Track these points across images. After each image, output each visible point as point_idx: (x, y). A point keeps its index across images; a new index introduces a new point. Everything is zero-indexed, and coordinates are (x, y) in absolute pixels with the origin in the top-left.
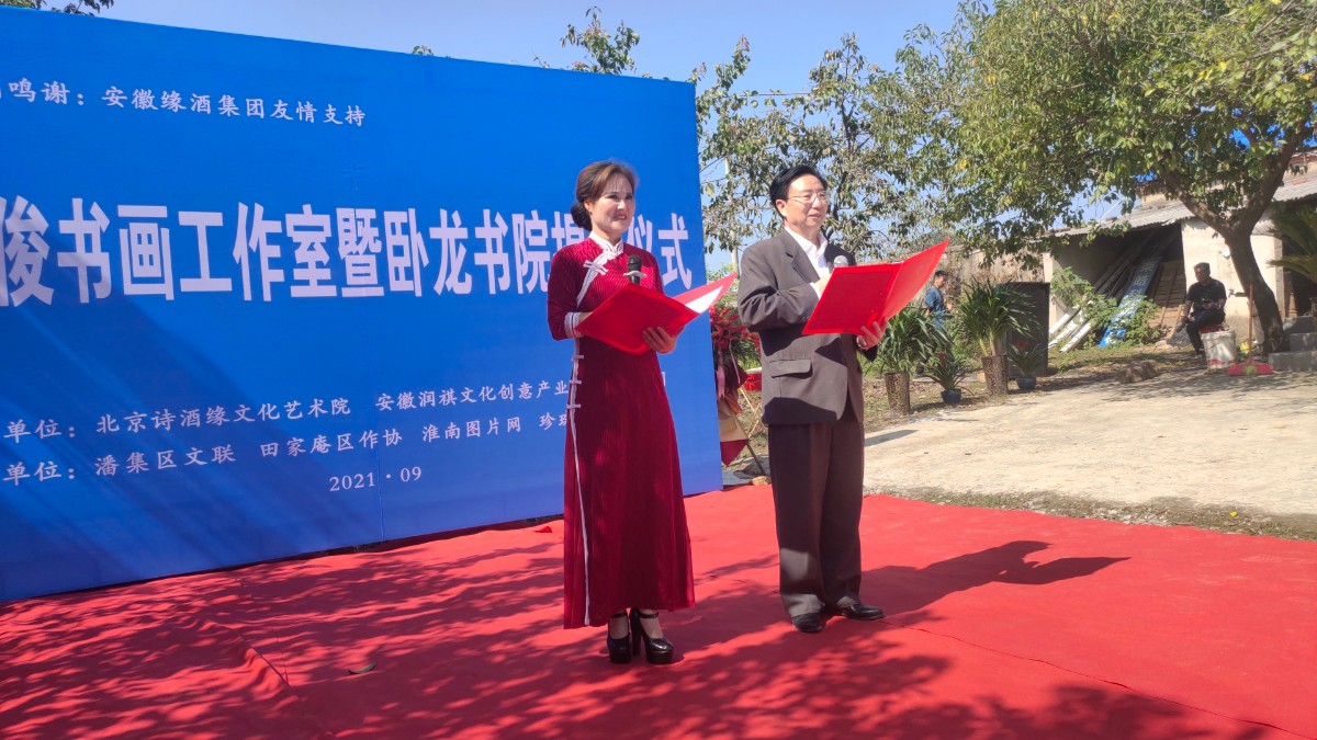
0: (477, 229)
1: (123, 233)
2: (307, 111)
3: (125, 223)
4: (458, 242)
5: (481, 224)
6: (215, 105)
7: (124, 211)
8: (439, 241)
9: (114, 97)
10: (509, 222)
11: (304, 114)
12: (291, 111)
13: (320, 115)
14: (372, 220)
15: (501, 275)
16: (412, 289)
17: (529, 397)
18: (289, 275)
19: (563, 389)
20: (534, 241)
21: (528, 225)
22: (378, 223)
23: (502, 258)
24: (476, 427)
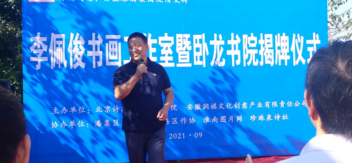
0: (228, 41)
1: (107, 44)
4: (220, 46)
5: (230, 39)
7: (108, 37)
8: (213, 46)
10: (241, 38)
14: (189, 38)
15: (237, 59)
16: (202, 64)
17: (246, 108)
18: (159, 59)
19: (260, 105)
20: (251, 45)
21: (249, 39)
22: (191, 39)
23: (238, 52)
24: (224, 118)
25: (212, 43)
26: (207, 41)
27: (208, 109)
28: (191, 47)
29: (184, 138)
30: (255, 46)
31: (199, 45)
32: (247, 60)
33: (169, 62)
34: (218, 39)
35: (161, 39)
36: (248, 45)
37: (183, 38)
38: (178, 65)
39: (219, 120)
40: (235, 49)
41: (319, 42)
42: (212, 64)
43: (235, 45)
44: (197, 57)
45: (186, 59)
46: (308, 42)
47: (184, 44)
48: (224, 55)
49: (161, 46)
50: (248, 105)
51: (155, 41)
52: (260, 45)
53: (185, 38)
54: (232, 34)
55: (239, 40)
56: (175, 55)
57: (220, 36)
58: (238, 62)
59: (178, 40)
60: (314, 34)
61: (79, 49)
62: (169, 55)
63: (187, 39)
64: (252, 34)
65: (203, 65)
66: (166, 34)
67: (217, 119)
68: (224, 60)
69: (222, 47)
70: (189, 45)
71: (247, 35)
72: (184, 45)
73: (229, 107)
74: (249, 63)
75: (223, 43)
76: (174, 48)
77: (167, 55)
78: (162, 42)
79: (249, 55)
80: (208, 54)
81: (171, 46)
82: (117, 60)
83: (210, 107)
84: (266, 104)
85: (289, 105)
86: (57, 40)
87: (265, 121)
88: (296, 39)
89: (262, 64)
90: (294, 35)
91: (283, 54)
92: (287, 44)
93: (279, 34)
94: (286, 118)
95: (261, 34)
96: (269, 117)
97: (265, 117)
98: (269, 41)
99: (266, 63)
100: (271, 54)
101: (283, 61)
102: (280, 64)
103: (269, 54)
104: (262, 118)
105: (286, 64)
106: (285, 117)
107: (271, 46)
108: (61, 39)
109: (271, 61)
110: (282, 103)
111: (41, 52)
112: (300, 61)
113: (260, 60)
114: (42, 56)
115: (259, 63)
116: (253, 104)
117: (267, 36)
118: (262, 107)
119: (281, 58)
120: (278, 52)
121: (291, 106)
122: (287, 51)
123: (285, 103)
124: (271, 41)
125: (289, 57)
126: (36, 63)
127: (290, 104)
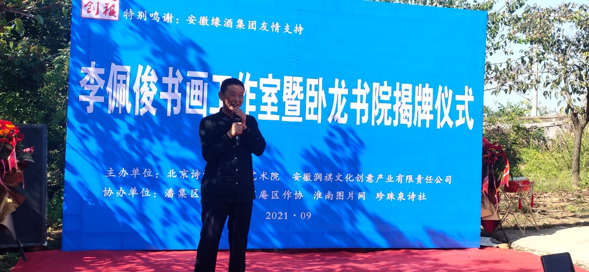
1: (188, 84)
2: (276, 27)
3: (190, 79)
4: (342, 96)
6: (235, 24)
7: (190, 74)
9: (191, 20)
10: (371, 87)
12: (268, 27)
13: (282, 29)
14: (300, 83)
15: (364, 115)
16: (317, 119)
17: (372, 182)
18: (258, 109)
19: (391, 179)
20: (383, 98)
21: (381, 89)
22: (303, 84)
23: (365, 106)
24: (342, 195)
25: (331, 91)
26: (326, 89)
27: (321, 181)
28: (303, 94)
29: (286, 218)
30: (389, 99)
31: (313, 93)
32: (377, 118)
33: (272, 113)
34: (340, 86)
35: (263, 81)
36: (379, 97)
37: (293, 82)
38: (284, 119)
39: (335, 197)
40: (361, 102)
41: (472, 99)
42: (330, 120)
43: (362, 96)
44: (310, 109)
45: (296, 111)
46: (459, 98)
47: (293, 90)
48: (347, 109)
49: (262, 91)
50: (375, 179)
51: (254, 84)
52: (395, 97)
53: (296, 82)
54: (359, 81)
55: (367, 90)
56: (281, 105)
57: (343, 83)
58: (365, 120)
59: (285, 85)
60: (466, 87)
61: (149, 88)
62: (273, 104)
63: (298, 84)
64: (385, 83)
65: (317, 121)
66: (270, 75)
67: (332, 195)
68: (346, 115)
69: (344, 98)
70: (301, 92)
71: (379, 84)
72: (293, 92)
73: (348, 180)
74: (379, 122)
75: (346, 92)
76: (279, 94)
77: (269, 104)
78: (265, 85)
79: (380, 110)
80: (325, 105)
81: (276, 92)
82: (201, 108)
83: (323, 178)
84: (399, 178)
85: (429, 181)
86: (119, 73)
87: (396, 201)
88: (442, 93)
89: (396, 123)
90: (440, 88)
91: (424, 112)
92: (431, 99)
93: (420, 85)
94: (424, 199)
95: (398, 84)
96: (401, 196)
97: (396, 196)
98: (406, 93)
99: (401, 123)
100: (408, 110)
101: (423, 122)
102: (419, 125)
103: (406, 111)
104: (392, 197)
105: (428, 126)
106: (422, 197)
107: (409, 100)
108: (125, 73)
109: (408, 121)
110: (419, 178)
111: (95, 89)
112: (446, 122)
113: (394, 118)
114: (96, 95)
115: (392, 123)
116: (381, 176)
117: (404, 86)
118: (393, 181)
119: (422, 117)
120: (418, 108)
121: (430, 182)
122: (430, 108)
123: (423, 178)
124: (410, 93)
125: (431, 117)
126: (87, 104)
127: (429, 179)
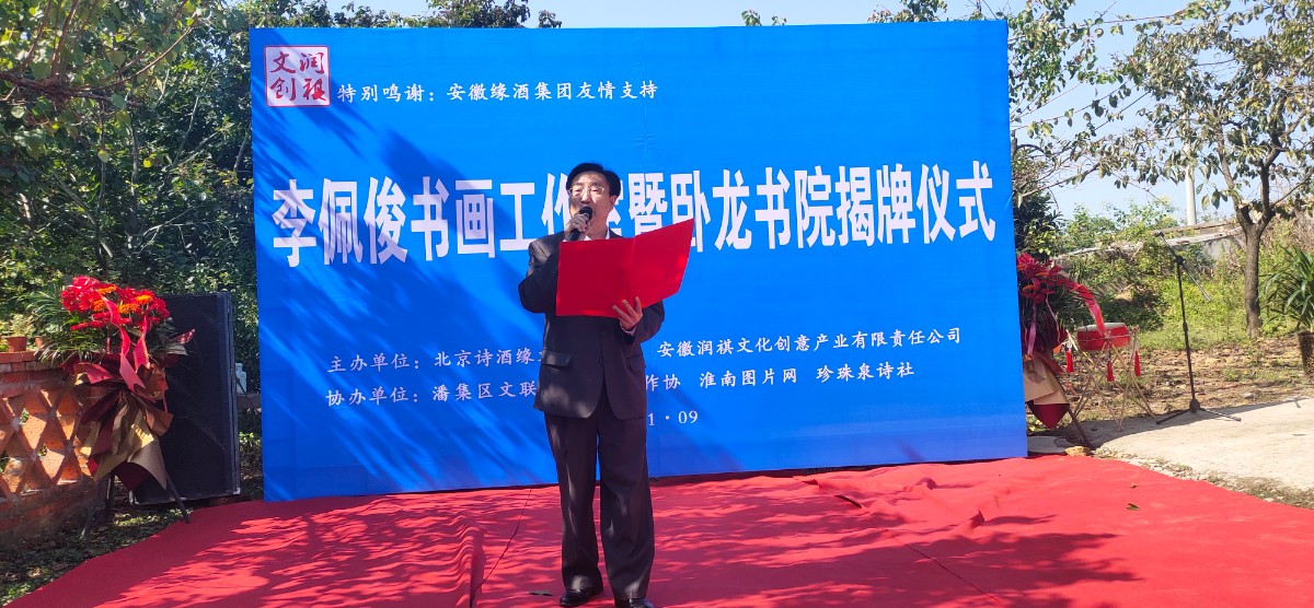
0: (759, 187)
1: (459, 203)
2: (608, 89)
3: (461, 194)
4: (739, 200)
5: (763, 182)
6: (533, 91)
7: (460, 185)
8: (721, 200)
9: (456, 93)
10: (791, 179)
11: (604, 92)
12: (593, 91)
13: (618, 92)
14: (660, 183)
15: (782, 230)
17: (806, 349)
19: (842, 342)
20: (816, 196)
21: (810, 181)
22: (665, 185)
23: (783, 214)
24: (752, 376)
25: (717, 192)
26: (706, 188)
27: (711, 353)
28: (665, 203)
30: (827, 198)
31: (685, 200)
32: (807, 234)
34: (733, 183)
37: (646, 183)
39: (739, 379)
40: (775, 207)
41: (988, 184)
42: (719, 244)
43: (775, 197)
46: (962, 184)
47: (648, 197)
48: (749, 222)
50: (812, 343)
52: (839, 194)
53: (651, 183)
54: (769, 171)
57: (739, 176)
58: (785, 238)
59: (632, 189)
60: (976, 164)
61: (391, 216)
63: (656, 185)
64: (818, 169)
65: (696, 248)
67: (734, 377)
68: (748, 233)
69: (742, 203)
70: (662, 199)
71: (805, 172)
72: (647, 201)
73: (762, 348)
74: (811, 241)
75: (745, 192)
76: (623, 207)
79: (812, 219)
80: (708, 220)
83: (715, 348)
84: (857, 339)
85: (916, 340)
87: (855, 381)
88: (929, 178)
89: (844, 240)
90: (925, 169)
91: (897, 216)
92: (908, 191)
93: (886, 168)
94: (908, 373)
96: (864, 371)
97: (855, 371)
98: (860, 184)
99: (855, 238)
100: (866, 215)
101: (897, 233)
102: (890, 240)
103: (861, 217)
104: (847, 374)
105: (906, 240)
106: (905, 370)
107: (867, 196)
108: (348, 194)
109: (867, 234)
110: (898, 336)
111: (299, 225)
112: (941, 230)
113: (839, 232)
114: (303, 235)
116: (823, 338)
117: (855, 172)
118: (847, 346)
119: (893, 224)
120: (883, 210)
122: (909, 207)
123: (904, 335)
124: (866, 184)
125: (912, 223)
126: (289, 251)
